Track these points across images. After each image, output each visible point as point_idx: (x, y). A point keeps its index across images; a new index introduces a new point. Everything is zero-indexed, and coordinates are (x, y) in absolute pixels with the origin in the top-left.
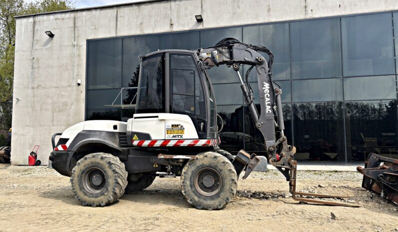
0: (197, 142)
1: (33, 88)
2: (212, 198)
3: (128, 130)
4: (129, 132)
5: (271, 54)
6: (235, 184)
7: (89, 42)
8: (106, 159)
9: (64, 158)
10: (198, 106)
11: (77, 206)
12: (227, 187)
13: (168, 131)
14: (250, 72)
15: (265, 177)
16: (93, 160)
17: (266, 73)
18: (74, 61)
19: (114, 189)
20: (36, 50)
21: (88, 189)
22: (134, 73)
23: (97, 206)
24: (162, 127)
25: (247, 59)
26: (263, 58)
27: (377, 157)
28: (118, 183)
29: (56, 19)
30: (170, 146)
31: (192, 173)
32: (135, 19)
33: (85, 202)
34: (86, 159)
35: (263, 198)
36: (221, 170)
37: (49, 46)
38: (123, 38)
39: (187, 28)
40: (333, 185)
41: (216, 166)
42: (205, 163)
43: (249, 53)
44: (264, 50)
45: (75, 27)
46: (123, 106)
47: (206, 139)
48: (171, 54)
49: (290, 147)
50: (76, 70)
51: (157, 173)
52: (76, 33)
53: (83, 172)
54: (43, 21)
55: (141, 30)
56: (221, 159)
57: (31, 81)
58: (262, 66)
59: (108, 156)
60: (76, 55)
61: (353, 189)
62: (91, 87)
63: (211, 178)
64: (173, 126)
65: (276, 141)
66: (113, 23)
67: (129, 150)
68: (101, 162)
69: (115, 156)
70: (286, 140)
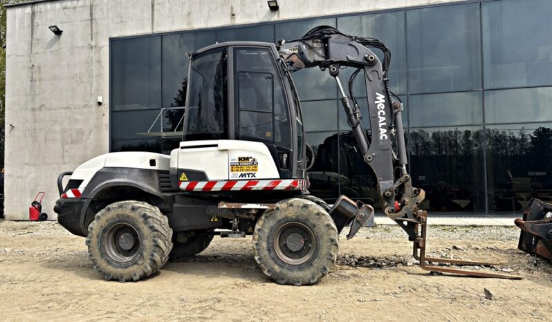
0: (278, 183)
1: (33, 110)
2: (300, 267)
3: (171, 166)
4: (174, 169)
5: (387, 50)
6: (335, 247)
7: (112, 41)
8: (140, 210)
9: (76, 210)
10: (278, 129)
11: (96, 281)
12: (324, 251)
13: (233, 167)
14: (355, 77)
15: (372, 235)
16: (120, 211)
17: (379, 79)
18: (92, 70)
19: (152, 255)
20: (37, 53)
21: (113, 255)
22: (180, 91)
23: (127, 281)
24: (224, 161)
25: (351, 58)
26: (375, 56)
27: (542, 205)
28: (157, 246)
29: (65, 8)
30: (237, 189)
31: (271, 230)
32: (179, 7)
33: (109, 275)
34: (109, 210)
35: (374, 266)
36: (314, 226)
37: (55, 47)
38: (162, 36)
39: (255, 20)
40: (474, 246)
41: (307, 220)
42: (290, 215)
43: (354, 49)
44: (376, 44)
45: (92, 20)
46: (164, 135)
47: (291, 178)
48: (236, 49)
49: (415, 191)
50: (94, 84)
51: (217, 230)
52: (94, 28)
53: (105, 230)
54: (46, 11)
55: (189, 23)
56: (315, 209)
57: (30, 98)
58: (374, 68)
59: (142, 206)
60: (94, 60)
61: (505, 252)
62: (117, 108)
63: (298, 237)
64: (240, 159)
65: (395, 182)
66: (148, 14)
67: (174, 196)
68: (132, 214)
69: (153, 205)
70: (410, 180)
